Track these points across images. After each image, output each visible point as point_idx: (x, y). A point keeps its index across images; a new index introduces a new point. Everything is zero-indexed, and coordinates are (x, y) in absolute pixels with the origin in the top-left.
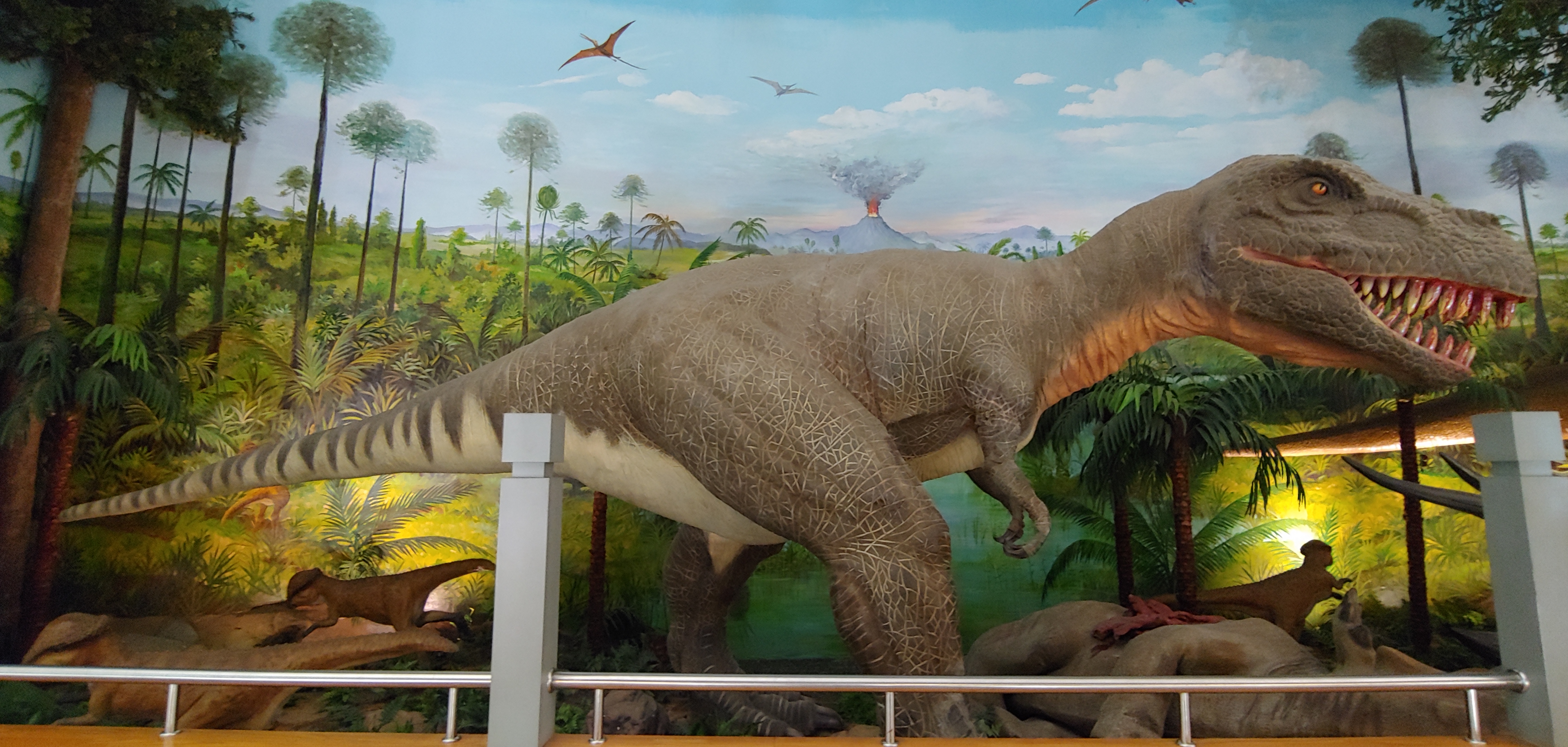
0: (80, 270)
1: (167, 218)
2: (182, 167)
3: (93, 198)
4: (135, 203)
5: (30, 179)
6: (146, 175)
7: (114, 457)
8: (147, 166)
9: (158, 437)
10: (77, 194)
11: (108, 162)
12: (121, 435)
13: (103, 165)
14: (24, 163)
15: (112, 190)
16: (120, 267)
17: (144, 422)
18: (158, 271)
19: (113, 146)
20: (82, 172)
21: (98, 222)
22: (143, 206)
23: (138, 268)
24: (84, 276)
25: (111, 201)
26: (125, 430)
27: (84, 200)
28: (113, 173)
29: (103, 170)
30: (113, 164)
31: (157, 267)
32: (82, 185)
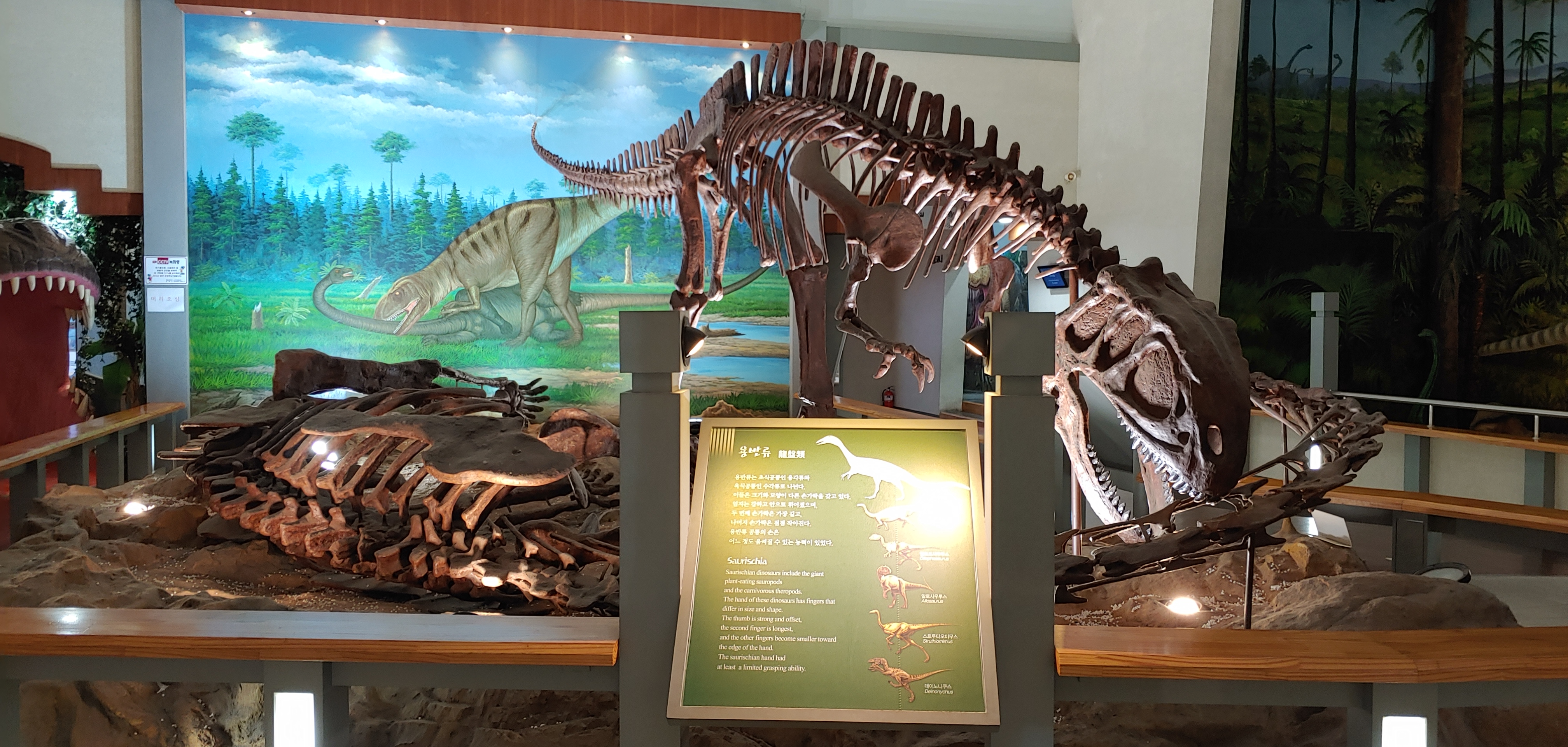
0: (1474, 147)
1: (1538, 86)
2: (1546, 34)
3: (1478, 82)
4: (1511, 79)
5: (1430, 80)
6: (1516, 50)
7: (1514, 306)
8: (1517, 41)
9: (1547, 287)
10: (1465, 82)
11: (1486, 46)
12: (1518, 288)
13: (1482, 50)
14: (1426, 68)
15: (1491, 71)
16: (1504, 139)
17: (1536, 274)
18: (1535, 137)
19: (1488, 30)
20: (1467, 60)
21: (1484, 102)
22: (1518, 79)
23: (1518, 137)
24: (1477, 151)
25: (1491, 81)
26: (1521, 282)
27: (1470, 85)
28: (1490, 54)
29: (1483, 55)
30: (1490, 47)
31: (1533, 133)
32: (1468, 74)
